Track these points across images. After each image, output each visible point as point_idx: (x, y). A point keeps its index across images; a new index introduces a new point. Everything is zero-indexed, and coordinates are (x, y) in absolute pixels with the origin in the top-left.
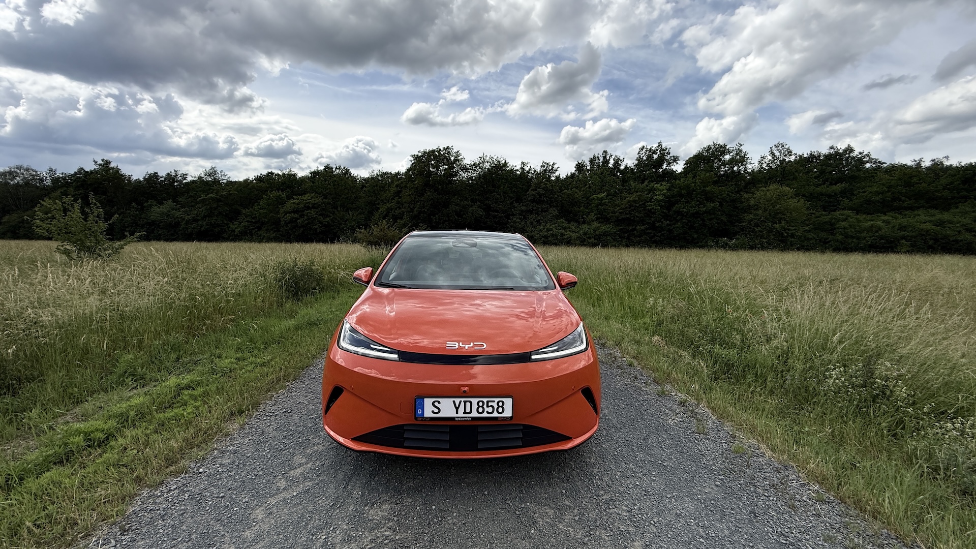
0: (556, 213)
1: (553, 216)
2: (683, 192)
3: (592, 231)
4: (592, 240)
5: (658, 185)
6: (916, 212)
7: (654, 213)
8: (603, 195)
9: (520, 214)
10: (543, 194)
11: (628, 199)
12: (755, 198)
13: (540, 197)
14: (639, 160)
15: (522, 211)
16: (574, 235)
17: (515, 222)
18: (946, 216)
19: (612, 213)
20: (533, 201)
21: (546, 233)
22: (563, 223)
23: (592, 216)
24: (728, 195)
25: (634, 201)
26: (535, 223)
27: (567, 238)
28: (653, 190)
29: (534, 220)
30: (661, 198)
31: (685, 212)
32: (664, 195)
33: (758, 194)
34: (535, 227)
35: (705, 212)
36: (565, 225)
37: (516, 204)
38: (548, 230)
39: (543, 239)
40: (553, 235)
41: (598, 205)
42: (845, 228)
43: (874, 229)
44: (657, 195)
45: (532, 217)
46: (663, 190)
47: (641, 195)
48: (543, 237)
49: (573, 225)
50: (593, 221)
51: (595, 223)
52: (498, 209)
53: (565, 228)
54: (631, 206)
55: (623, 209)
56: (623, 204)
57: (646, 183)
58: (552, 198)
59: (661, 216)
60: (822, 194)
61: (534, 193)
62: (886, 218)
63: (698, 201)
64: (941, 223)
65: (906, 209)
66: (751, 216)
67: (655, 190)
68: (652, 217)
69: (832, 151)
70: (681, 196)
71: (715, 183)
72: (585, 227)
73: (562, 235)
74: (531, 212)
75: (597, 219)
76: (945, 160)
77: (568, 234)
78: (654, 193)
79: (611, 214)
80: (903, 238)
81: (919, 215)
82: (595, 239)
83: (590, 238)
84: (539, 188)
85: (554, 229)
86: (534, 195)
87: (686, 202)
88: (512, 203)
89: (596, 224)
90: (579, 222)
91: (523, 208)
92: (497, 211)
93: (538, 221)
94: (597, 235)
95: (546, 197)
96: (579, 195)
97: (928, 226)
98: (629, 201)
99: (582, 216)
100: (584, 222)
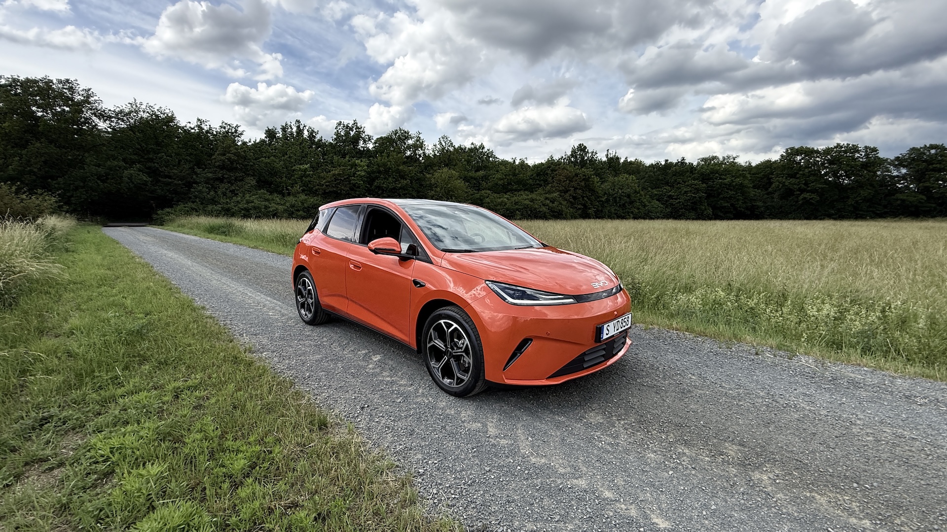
0: (254, 182)
1: (252, 186)
2: (382, 169)
3: (300, 203)
4: (301, 213)
5: (359, 161)
6: (519, 193)
7: (359, 187)
8: (306, 166)
9: (206, 183)
10: (236, 161)
11: (334, 172)
12: (434, 178)
13: (232, 163)
14: (337, 134)
15: (208, 179)
16: (281, 208)
17: (200, 192)
18: (533, 196)
19: (318, 185)
20: (222, 167)
21: (246, 206)
22: (264, 194)
23: (297, 188)
24: (415, 174)
25: (339, 175)
26: (229, 194)
27: (273, 211)
28: (354, 165)
29: (226, 189)
30: (363, 174)
31: (385, 187)
32: (365, 171)
33: (437, 175)
34: (231, 198)
35: (400, 188)
36: (268, 196)
37: (198, 171)
38: (248, 202)
39: (243, 212)
40: (255, 208)
41: (303, 177)
42: (488, 203)
43: (503, 204)
44: (358, 171)
45: (223, 187)
46: (364, 166)
47: (344, 170)
48: (242, 209)
49: (277, 198)
50: (299, 193)
51: (301, 195)
52: (172, 174)
53: (267, 200)
54: (336, 180)
55: (329, 182)
56: (328, 177)
57: (347, 158)
58: (247, 165)
59: (365, 190)
60: (472, 178)
61: (223, 158)
62: (507, 196)
63: (394, 178)
64: (532, 200)
65: (516, 190)
66: (433, 192)
67: (356, 165)
68: (356, 191)
69: (473, 146)
70: (380, 172)
71: (404, 163)
72: (291, 199)
73: (266, 207)
74: (221, 180)
75: (303, 191)
76: (525, 160)
77: (273, 206)
78: (356, 168)
79: (317, 187)
80: (517, 209)
81: (522, 195)
82: (304, 212)
83: (298, 211)
84: (229, 153)
85: (255, 201)
86: (224, 161)
87: (385, 178)
88: (192, 168)
89: (303, 197)
90: (283, 195)
91: (210, 175)
92: (170, 177)
93: (232, 191)
94: (305, 208)
95: (239, 163)
96: (279, 165)
97: (527, 202)
98: (334, 175)
99: (286, 188)
100: (289, 194)
